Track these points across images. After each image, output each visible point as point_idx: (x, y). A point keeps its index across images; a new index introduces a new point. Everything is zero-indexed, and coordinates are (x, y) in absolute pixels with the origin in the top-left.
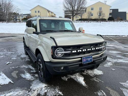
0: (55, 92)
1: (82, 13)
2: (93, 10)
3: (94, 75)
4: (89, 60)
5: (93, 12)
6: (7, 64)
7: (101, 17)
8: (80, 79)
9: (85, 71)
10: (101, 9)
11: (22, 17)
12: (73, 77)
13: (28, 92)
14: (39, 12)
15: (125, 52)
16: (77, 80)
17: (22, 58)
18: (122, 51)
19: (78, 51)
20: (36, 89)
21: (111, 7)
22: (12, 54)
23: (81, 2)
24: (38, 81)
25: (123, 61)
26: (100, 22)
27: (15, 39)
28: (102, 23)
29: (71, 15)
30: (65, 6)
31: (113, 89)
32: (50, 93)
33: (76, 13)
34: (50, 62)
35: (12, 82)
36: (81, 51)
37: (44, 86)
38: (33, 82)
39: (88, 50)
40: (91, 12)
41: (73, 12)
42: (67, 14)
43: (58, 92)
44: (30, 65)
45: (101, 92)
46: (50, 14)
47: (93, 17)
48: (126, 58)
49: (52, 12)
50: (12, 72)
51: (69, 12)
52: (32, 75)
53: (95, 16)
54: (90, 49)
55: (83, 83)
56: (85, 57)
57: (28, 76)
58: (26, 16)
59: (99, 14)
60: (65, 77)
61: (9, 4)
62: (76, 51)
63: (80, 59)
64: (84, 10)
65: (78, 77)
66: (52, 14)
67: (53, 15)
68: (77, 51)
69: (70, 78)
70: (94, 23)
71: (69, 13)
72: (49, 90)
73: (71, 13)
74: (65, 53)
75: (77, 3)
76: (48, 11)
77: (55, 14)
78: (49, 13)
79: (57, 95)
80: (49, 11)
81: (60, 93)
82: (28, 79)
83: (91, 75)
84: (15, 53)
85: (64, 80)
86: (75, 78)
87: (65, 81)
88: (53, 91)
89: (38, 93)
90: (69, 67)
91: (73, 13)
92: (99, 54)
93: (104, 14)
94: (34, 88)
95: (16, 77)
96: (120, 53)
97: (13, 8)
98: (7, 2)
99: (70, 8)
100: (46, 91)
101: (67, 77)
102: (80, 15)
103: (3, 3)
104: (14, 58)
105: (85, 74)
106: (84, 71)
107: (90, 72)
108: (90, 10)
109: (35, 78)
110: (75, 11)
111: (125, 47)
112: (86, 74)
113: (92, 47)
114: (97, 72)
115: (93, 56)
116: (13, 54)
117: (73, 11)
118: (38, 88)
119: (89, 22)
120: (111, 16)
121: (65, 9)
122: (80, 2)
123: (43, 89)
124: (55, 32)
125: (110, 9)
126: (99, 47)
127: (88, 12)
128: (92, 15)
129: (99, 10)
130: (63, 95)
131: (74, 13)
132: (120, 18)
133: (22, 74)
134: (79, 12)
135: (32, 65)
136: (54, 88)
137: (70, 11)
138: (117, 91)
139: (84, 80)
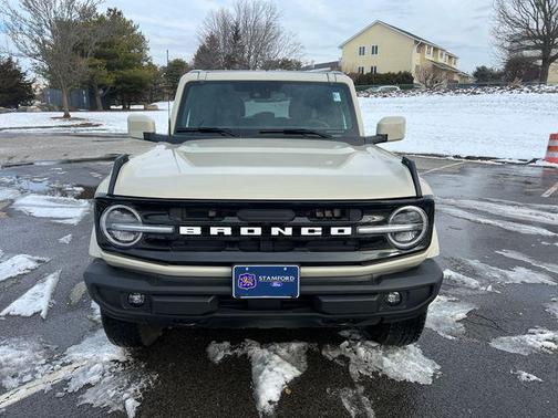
0: (121, 393)
3: (375, 373)
4: (275, 285)
8: (271, 374)
9: (345, 343)
12: (258, 352)
14: (375, 50)
19: (214, 231)
32: (100, 392)
35: (42, 313)
37: (109, 359)
39: (275, 231)
41: (547, 42)
46: (427, 57)
54: (288, 231)
56: (247, 267)
60: (226, 344)
61: (268, 25)
66: (435, 55)
67: (443, 60)
68: (206, 230)
71: (528, 48)
76: (416, 42)
77: (450, 57)
78: (419, 55)
79: (114, 408)
80: (421, 44)
86: (260, 360)
87: (207, 362)
89: (70, 376)
91: (546, 47)
97: (278, 42)
98: (263, 20)
99: (532, 22)
101: (232, 349)
103: (246, 27)
107: (361, 352)
112: (339, 357)
113: (302, 220)
117: (550, 35)
123: (96, 367)
136: (134, 378)
137: (534, 37)
139: (293, 383)
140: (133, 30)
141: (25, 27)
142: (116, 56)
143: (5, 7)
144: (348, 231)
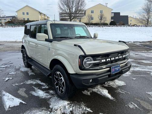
0: (82, 109)
1: (81, 16)
2: (93, 13)
3: (117, 86)
5: (93, 15)
6: (6, 80)
7: (102, 22)
8: (104, 92)
9: (106, 83)
10: (101, 12)
11: (5, 19)
12: (95, 90)
13: (49, 112)
14: (27, 14)
15: (138, 59)
16: (101, 93)
17: (22, 71)
18: (136, 59)
20: (58, 108)
21: (112, 10)
22: (6, 67)
23: (80, 4)
24: (57, 98)
25: (141, 70)
26: (103, 27)
27: (3, 48)
28: (104, 27)
29: (68, 19)
30: (61, 8)
31: (142, 100)
32: (77, 111)
33: (74, 16)
34: (76, 74)
35: (24, 102)
36: (109, 59)
37: (67, 104)
38: (50, 100)
39: (116, 58)
40: (91, 16)
41: (70, 15)
42: (64, 17)
43: (86, 109)
44: (37, 80)
45: (132, 104)
47: (94, 21)
48: (141, 66)
49: (45, 14)
50: (18, 90)
51: (65, 15)
52: (45, 91)
53: (96, 20)
54: (118, 58)
55: (109, 96)
56: (113, 67)
57: (41, 94)
58: (10, 19)
59: (100, 18)
60: (85, 91)
62: (105, 60)
63: (108, 69)
64: (83, 12)
65: (100, 90)
66: (44, 16)
67: (46, 18)
69: (92, 91)
70: (95, 28)
72: (74, 108)
73: (68, 16)
74: (94, 63)
75: (75, 4)
76: (39, 13)
77: (48, 17)
78: (40, 16)
79: (86, 112)
80: (41, 13)
81: (88, 109)
82: (43, 97)
83: (114, 87)
84: (11, 66)
85: (86, 94)
86: (97, 91)
87: (88, 96)
88: (79, 108)
89: (62, 112)
90: (99, 79)
91: (70, 17)
92: (125, 62)
93: (106, 18)
94: (56, 107)
95: (26, 96)
96: (134, 61)
99: (67, 10)
100: (71, 109)
101: (89, 91)
102: (79, 19)
104: (13, 73)
105: (106, 86)
106: (104, 83)
107: (111, 83)
108: (90, 13)
109: (51, 95)
110: (73, 14)
111: (136, 55)
112: (108, 85)
113: (119, 55)
114: (118, 83)
115: (121, 65)
116: (8, 67)
117: (71, 13)
118: (60, 107)
119: (90, 27)
120: (113, 20)
121: (61, 11)
122: (78, 4)
123: (67, 107)
124: (71, 38)
125: (112, 13)
126: (125, 55)
127: (88, 15)
128: (93, 19)
129: (100, 14)
130: (92, 111)
131: (72, 16)
132: (122, 22)
133: (31, 92)
134: (77, 15)
135: (40, 80)
136: (79, 105)
137: (67, 14)
138: (147, 102)
139: (109, 93)
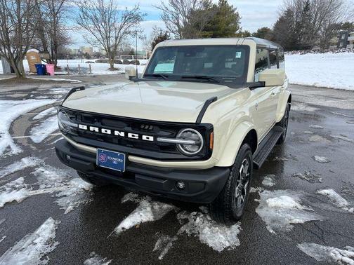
4: (114, 162)
19: (91, 129)
36: (97, 129)
39: (116, 133)
54: (122, 134)
62: (85, 127)
140: (233, 11)
141: (170, 16)
142: (219, 29)
143: (162, 6)
144: (151, 139)
